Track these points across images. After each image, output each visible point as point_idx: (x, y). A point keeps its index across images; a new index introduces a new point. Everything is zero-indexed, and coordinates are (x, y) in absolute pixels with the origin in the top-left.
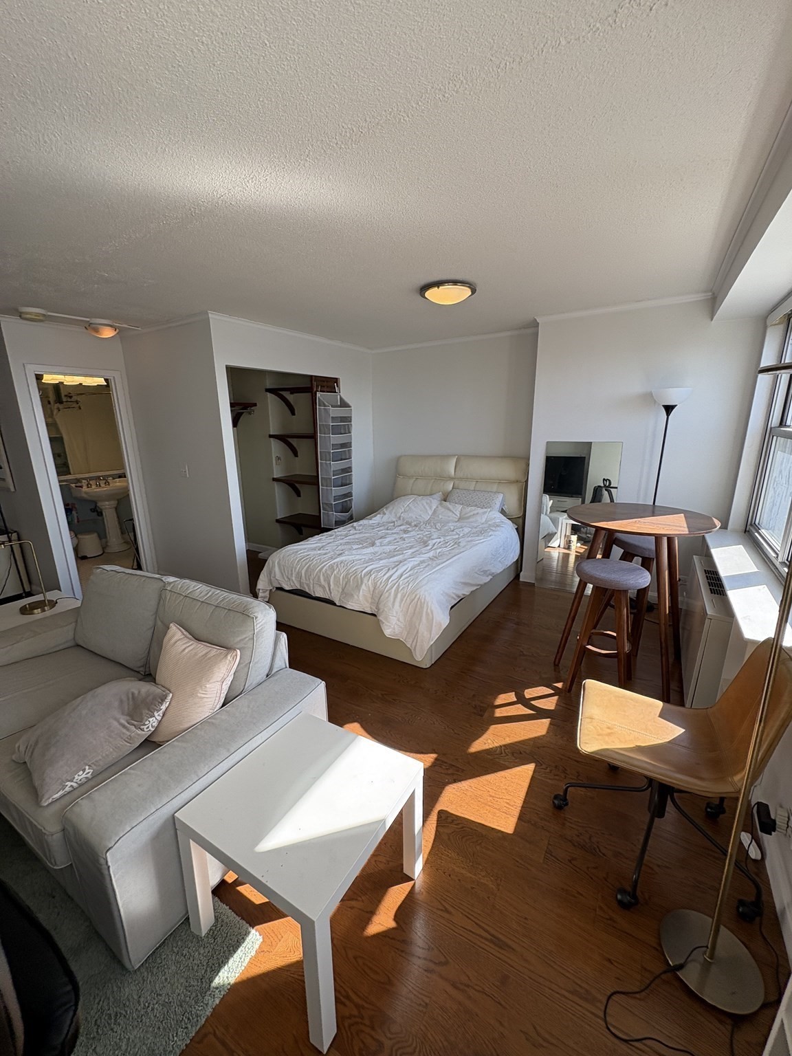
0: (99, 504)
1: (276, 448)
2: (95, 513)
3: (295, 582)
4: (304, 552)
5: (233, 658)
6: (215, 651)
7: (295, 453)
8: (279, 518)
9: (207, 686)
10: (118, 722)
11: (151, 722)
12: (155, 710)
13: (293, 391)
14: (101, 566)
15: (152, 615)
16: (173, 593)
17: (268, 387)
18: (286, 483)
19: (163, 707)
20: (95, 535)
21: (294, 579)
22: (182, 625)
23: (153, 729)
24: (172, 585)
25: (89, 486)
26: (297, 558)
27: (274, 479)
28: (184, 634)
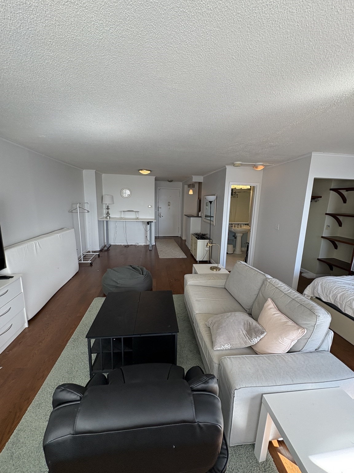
0: (236, 234)
1: (329, 220)
2: (234, 237)
3: (331, 299)
4: (341, 284)
5: (302, 333)
6: (290, 323)
7: (340, 224)
8: (320, 258)
9: (284, 339)
10: (243, 332)
11: (255, 340)
12: (258, 336)
13: (347, 190)
14: (240, 261)
15: (258, 289)
16: (270, 284)
17: (332, 188)
18: (330, 241)
19: (262, 336)
20: (232, 245)
21: (331, 297)
22: (273, 300)
23: (255, 344)
24: (270, 280)
25: (235, 226)
26: (335, 286)
27: (322, 237)
28: (274, 306)
